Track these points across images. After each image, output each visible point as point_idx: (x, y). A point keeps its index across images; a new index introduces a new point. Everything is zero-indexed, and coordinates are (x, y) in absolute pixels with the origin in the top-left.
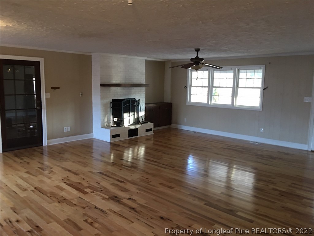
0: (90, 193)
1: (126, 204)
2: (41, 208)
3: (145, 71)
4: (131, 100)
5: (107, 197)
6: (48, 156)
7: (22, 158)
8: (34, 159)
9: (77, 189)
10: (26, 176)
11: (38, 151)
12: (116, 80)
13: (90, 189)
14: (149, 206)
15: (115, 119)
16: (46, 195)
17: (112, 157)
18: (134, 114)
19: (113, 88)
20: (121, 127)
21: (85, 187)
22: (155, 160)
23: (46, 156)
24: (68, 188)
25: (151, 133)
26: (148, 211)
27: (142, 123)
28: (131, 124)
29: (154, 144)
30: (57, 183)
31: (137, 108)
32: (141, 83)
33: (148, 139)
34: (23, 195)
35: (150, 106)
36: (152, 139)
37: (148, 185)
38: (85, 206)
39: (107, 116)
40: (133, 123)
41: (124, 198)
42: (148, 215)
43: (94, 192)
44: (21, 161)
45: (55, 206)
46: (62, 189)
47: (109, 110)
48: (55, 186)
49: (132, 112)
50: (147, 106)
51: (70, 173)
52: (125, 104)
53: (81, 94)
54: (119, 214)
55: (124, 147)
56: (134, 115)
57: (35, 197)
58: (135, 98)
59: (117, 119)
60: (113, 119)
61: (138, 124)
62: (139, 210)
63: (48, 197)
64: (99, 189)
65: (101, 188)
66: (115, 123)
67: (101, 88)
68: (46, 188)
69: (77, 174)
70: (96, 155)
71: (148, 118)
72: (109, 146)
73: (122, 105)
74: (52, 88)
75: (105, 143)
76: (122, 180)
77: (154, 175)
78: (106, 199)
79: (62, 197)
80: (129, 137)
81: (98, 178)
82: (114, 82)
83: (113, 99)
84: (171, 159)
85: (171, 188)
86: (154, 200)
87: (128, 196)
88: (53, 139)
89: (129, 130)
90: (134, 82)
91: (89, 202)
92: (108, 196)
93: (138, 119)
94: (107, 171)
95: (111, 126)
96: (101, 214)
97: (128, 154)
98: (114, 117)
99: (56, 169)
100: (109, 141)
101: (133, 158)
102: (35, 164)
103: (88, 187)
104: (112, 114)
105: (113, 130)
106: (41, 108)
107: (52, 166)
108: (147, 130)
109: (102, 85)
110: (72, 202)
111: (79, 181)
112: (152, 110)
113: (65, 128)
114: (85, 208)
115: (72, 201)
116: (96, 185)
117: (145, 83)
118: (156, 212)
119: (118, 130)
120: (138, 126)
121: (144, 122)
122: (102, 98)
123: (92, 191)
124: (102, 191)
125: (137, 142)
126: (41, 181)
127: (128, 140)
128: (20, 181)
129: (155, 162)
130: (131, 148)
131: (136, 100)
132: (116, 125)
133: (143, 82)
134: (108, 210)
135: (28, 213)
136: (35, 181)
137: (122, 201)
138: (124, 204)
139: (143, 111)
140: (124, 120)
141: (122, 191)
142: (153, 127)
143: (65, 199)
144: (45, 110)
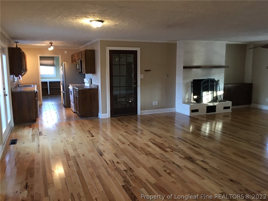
0: (170, 152)
1: (199, 164)
2: (134, 157)
3: (225, 54)
4: (210, 80)
5: (183, 157)
6: (140, 122)
7: (123, 122)
8: (131, 124)
9: (160, 148)
10: (125, 134)
11: (134, 118)
12: (197, 63)
13: (170, 149)
14: (220, 169)
15: (195, 97)
16: (137, 148)
17: (191, 128)
18: (213, 92)
19: (194, 70)
20: (200, 104)
21: (166, 147)
22: (230, 133)
23: (139, 122)
24: (154, 146)
25: (229, 111)
26: (219, 173)
27: (220, 101)
28: (209, 101)
29: (232, 120)
30: (145, 141)
31: (216, 87)
32: (220, 65)
33: (225, 116)
34: (122, 146)
35: (229, 86)
36: (230, 116)
37: (221, 153)
38: (165, 160)
39: (188, 93)
40: (212, 101)
41: (198, 160)
42: (218, 176)
43: (173, 151)
44: (122, 124)
45: (143, 157)
46: (149, 146)
47: (190, 89)
48: (144, 144)
49: (210, 90)
50: (226, 86)
51: (156, 136)
52: (204, 83)
53: (167, 76)
54: (193, 171)
55: (201, 120)
56: (213, 94)
57: (130, 149)
58: (214, 79)
59: (197, 96)
60: (193, 97)
61: (216, 102)
62: (210, 171)
63: (139, 150)
64: (177, 150)
65: (179, 150)
66: (195, 100)
67: (183, 70)
68: (138, 144)
69: (160, 137)
70: (177, 125)
71: (226, 97)
72: (189, 119)
73: (202, 85)
74: (145, 71)
75: (185, 116)
76: (198, 146)
77: (228, 146)
78: (183, 158)
79: (149, 151)
80: (207, 113)
81: (177, 142)
82: (195, 64)
83: (194, 79)
84: (247, 134)
85: (244, 158)
86: (225, 165)
87: (202, 159)
88: (144, 110)
89: (207, 107)
90: (214, 64)
91: (168, 158)
92: (185, 156)
93: (217, 97)
94: (185, 138)
95: (191, 103)
96: (177, 168)
97: (206, 127)
98: (194, 95)
99: (145, 132)
100: (189, 115)
101: (210, 130)
102: (131, 127)
103: (169, 147)
104: (192, 92)
105: (192, 105)
106: (137, 86)
107: (143, 130)
108: (225, 108)
109: (185, 67)
110: (156, 157)
111: (162, 142)
112: (231, 90)
113: (153, 102)
114: (165, 162)
115: (155, 155)
116: (175, 147)
117: (224, 65)
118: (227, 175)
119: (197, 106)
120: (216, 104)
121: (222, 100)
122: (184, 79)
123: (171, 150)
124: (179, 151)
125: (215, 117)
126: (135, 139)
127: (205, 115)
128: (121, 137)
129: (230, 135)
130: (209, 122)
131: (215, 80)
132: (195, 102)
133: (223, 64)
134: (183, 166)
135: (125, 158)
136: (131, 138)
137: (196, 161)
138: (197, 164)
139: (222, 90)
140: (203, 97)
141: (197, 154)
142: (231, 105)
143: (150, 153)
144: (140, 88)
